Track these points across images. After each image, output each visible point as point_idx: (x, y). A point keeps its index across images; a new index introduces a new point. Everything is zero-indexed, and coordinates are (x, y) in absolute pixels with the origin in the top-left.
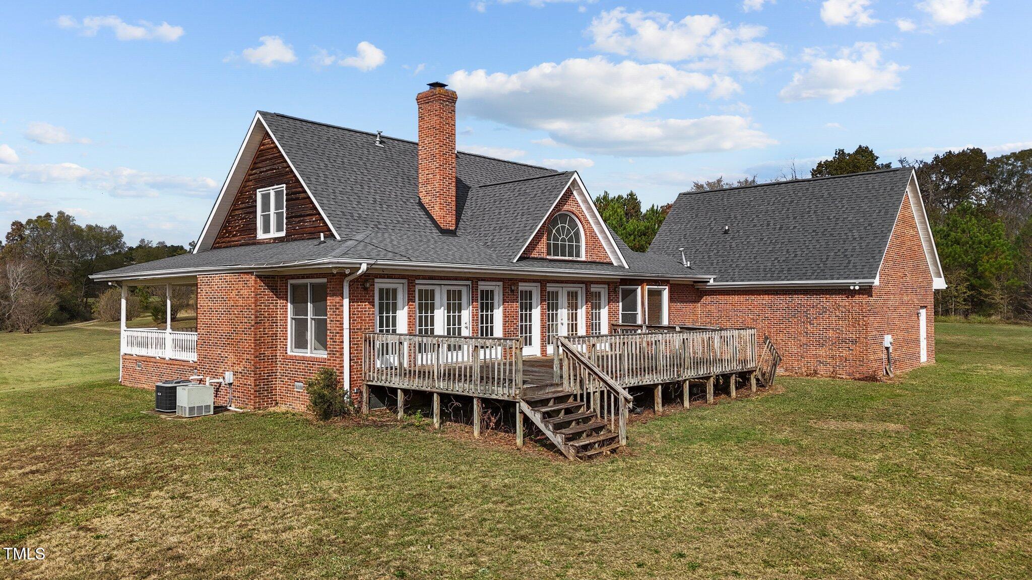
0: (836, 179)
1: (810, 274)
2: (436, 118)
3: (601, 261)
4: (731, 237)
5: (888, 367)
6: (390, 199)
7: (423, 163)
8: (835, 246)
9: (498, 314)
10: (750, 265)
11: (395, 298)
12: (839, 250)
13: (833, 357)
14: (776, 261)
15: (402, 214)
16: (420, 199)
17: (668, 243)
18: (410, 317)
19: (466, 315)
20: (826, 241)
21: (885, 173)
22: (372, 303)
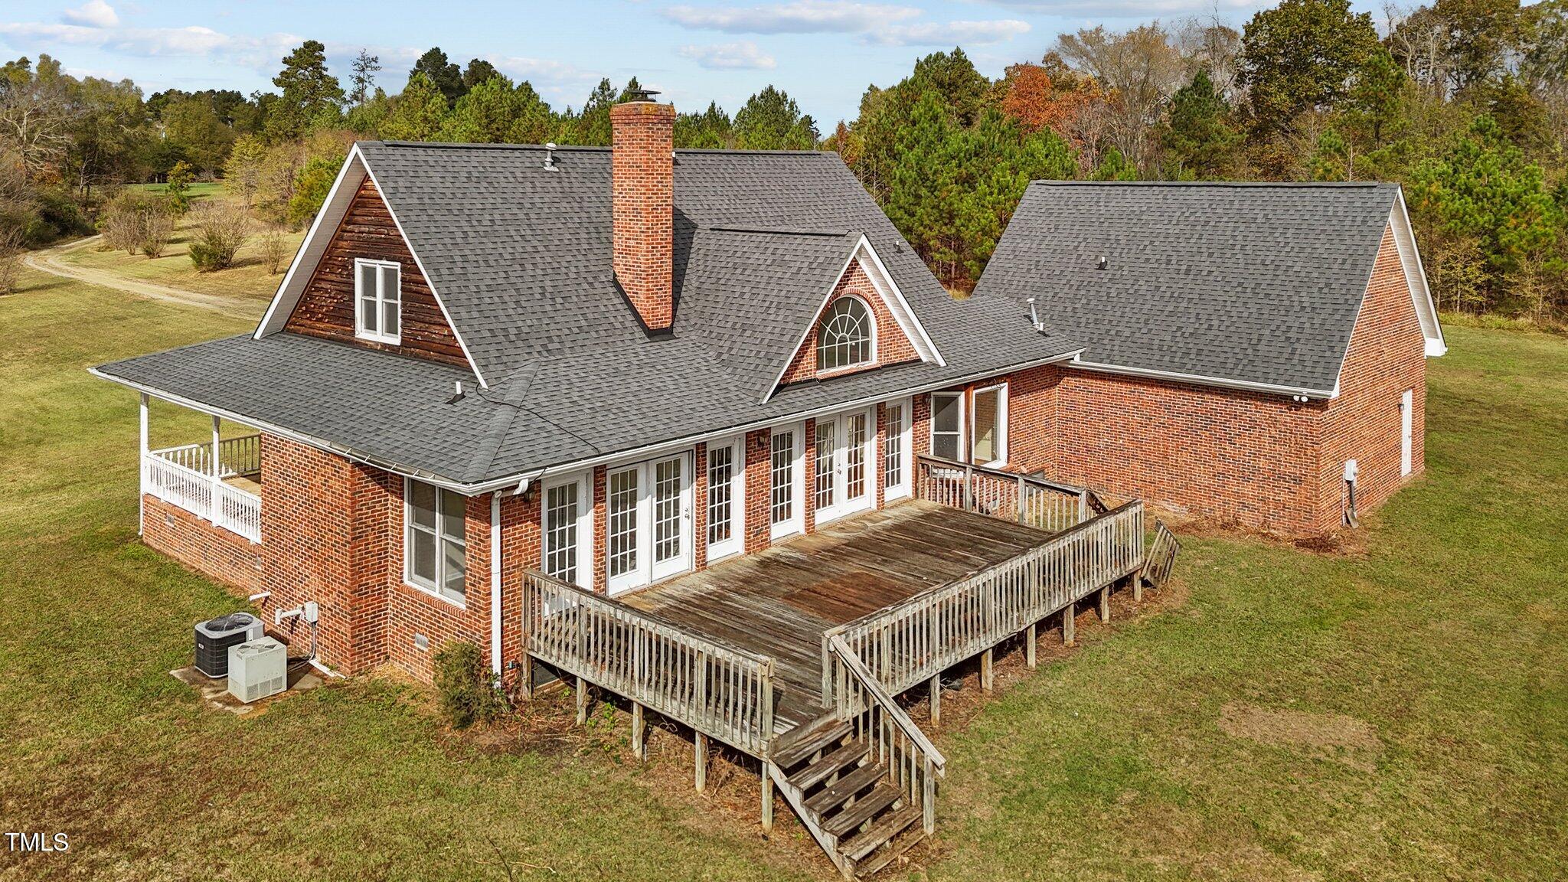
0: (1277, 190)
1: (1232, 366)
2: (642, 152)
3: (903, 360)
4: (1109, 276)
5: (1349, 512)
6: (568, 282)
7: (620, 219)
8: (1271, 317)
9: (738, 484)
10: (1138, 335)
11: (573, 499)
12: (1278, 327)
13: (1263, 500)
14: (1179, 334)
15: (587, 311)
16: (615, 275)
17: (1011, 274)
18: (597, 526)
19: (687, 497)
20: (1258, 306)
21: (1355, 190)
22: (537, 521)
